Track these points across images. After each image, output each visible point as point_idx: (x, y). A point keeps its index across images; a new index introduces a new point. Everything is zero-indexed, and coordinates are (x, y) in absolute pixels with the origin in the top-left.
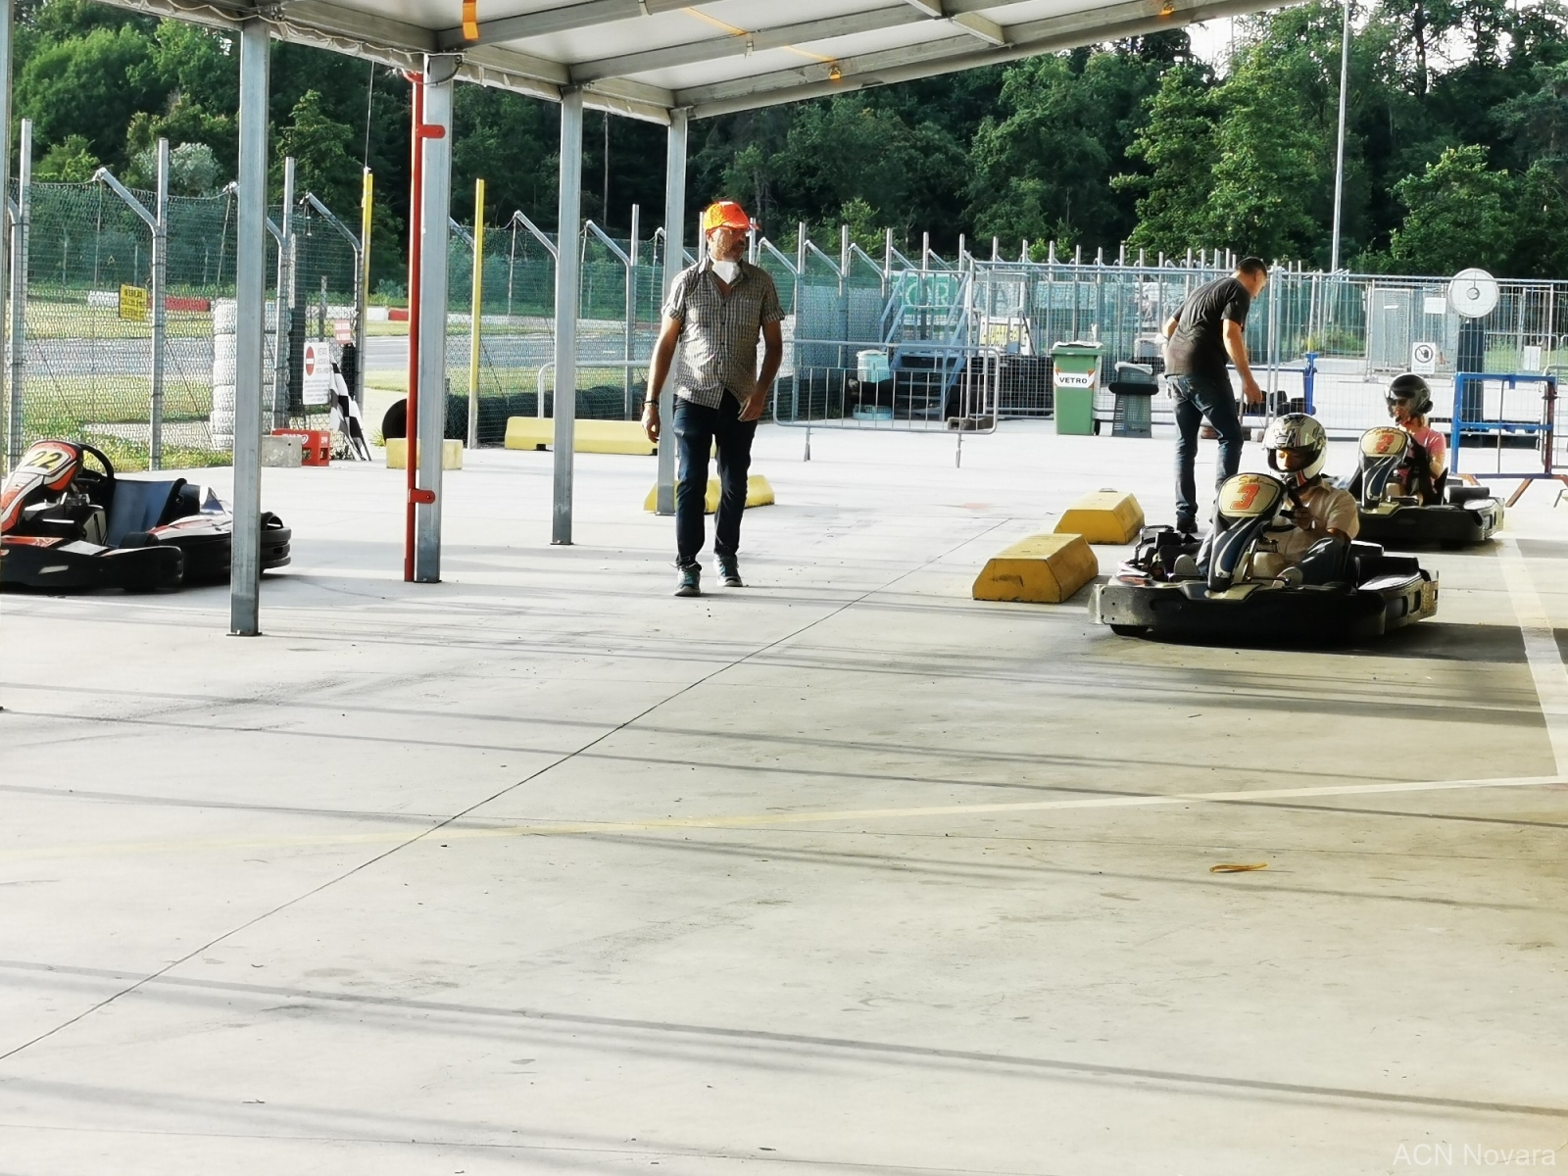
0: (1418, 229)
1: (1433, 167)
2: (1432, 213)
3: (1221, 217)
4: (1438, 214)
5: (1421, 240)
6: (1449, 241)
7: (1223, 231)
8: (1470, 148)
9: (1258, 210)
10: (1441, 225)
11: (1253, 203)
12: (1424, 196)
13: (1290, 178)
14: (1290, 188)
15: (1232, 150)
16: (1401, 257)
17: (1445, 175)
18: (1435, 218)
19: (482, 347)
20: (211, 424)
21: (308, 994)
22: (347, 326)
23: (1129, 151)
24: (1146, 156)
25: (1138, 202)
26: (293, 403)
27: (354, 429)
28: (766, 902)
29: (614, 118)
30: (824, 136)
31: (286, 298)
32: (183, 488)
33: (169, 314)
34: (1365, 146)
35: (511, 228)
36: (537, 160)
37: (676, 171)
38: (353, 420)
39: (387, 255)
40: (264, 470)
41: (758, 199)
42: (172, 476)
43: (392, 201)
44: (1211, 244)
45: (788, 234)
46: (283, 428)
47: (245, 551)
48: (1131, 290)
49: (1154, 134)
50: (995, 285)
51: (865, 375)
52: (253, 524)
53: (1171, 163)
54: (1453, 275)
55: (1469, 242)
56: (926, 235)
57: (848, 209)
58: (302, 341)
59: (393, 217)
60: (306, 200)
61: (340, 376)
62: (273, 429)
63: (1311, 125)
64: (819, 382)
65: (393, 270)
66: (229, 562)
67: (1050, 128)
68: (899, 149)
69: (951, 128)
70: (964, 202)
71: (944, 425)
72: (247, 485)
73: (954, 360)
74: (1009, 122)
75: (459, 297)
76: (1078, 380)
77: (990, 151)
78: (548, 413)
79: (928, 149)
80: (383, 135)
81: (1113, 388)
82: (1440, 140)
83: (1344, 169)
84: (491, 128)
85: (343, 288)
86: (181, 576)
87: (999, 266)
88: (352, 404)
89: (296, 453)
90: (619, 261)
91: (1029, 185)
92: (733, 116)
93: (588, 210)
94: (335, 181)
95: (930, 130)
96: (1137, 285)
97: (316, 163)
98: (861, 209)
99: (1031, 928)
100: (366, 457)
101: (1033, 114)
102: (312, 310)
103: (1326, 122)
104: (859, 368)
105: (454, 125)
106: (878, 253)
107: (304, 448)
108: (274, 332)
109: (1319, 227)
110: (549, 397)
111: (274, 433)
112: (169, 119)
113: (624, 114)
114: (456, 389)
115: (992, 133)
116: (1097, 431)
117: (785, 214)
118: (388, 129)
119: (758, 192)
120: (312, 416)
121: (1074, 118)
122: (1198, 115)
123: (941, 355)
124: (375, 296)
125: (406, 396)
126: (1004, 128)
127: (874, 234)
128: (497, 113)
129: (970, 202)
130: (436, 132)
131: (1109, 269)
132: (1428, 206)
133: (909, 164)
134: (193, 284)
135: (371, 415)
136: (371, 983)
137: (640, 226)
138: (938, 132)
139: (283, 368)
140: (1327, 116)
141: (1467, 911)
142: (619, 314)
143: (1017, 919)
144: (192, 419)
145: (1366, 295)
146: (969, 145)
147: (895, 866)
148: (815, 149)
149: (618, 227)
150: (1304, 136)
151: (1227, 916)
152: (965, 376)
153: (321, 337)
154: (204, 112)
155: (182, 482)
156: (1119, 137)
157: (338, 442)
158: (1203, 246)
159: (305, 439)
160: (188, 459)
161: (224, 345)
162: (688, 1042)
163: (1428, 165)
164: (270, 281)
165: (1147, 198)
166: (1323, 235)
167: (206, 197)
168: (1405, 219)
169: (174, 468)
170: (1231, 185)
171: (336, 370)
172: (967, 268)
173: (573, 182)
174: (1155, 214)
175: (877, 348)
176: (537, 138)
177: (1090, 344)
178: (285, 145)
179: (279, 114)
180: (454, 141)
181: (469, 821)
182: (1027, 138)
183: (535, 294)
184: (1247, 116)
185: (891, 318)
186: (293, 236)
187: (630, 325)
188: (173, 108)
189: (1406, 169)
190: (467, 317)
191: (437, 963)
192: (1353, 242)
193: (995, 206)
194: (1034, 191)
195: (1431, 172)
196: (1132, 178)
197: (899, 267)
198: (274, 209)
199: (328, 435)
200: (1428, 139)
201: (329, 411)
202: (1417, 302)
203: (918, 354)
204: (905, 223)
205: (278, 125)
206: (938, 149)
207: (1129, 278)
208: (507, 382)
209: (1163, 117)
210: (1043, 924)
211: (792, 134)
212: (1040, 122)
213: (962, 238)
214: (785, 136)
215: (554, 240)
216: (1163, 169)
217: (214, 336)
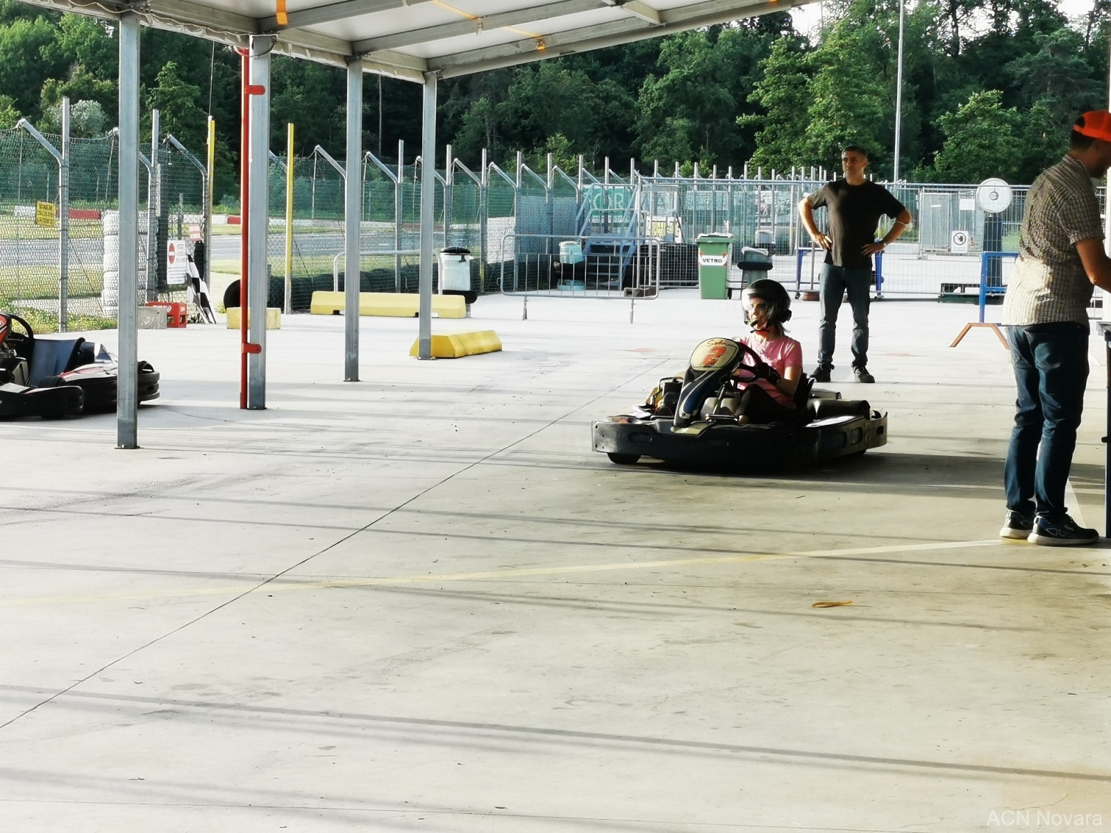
0: (953, 150)
1: (964, 106)
2: (963, 139)
3: (816, 144)
4: (967, 139)
5: (955, 158)
6: (974, 158)
7: (816, 154)
8: (989, 92)
9: (841, 139)
10: (970, 147)
11: (838, 133)
12: (957, 127)
13: (863, 116)
14: (863, 123)
15: (822, 96)
16: (943, 170)
17: (972, 112)
18: (965, 142)
19: (294, 242)
20: (102, 299)
21: (174, 702)
22: (197, 228)
23: (749, 98)
24: (762, 101)
25: (756, 134)
26: (160, 284)
27: (203, 302)
28: (499, 633)
29: (386, 80)
30: (534, 90)
31: (155, 209)
32: (82, 344)
33: (72, 221)
34: (916, 92)
35: (313, 157)
36: (332, 110)
37: (429, 116)
38: (203, 295)
39: (225, 178)
40: (139, 331)
41: (488, 135)
42: (74, 336)
43: (229, 139)
44: (808, 163)
45: (510, 160)
46: (153, 301)
47: (126, 390)
48: (753, 196)
49: (767, 86)
50: (656, 194)
51: (565, 257)
52: (134, 369)
53: (779, 106)
54: (979, 183)
55: (989, 159)
56: (607, 159)
57: (552, 141)
58: (166, 239)
59: (230, 151)
60: (168, 140)
61: (193, 264)
62: (146, 302)
63: (878, 78)
64: (533, 264)
65: (230, 189)
66: (115, 397)
67: (693, 82)
68: (587, 99)
69: (623, 83)
70: (634, 135)
71: (622, 293)
72: (129, 343)
73: (628, 247)
74: (665, 78)
75: (277, 206)
76: (716, 261)
77: (652, 100)
78: (341, 289)
79: (607, 98)
80: (222, 93)
81: (741, 266)
82: (969, 87)
83: (901, 110)
84: (298, 87)
85: (195, 201)
86: (81, 407)
87: (659, 181)
88: (202, 284)
89: (163, 319)
90: (390, 179)
91: (680, 123)
92: (470, 76)
93: (367, 144)
94: (188, 126)
95: (609, 85)
96: (757, 192)
97: (175, 113)
98: (561, 141)
99: (686, 648)
100: (212, 320)
101: (683, 73)
102: (173, 217)
103: (889, 77)
104: (561, 254)
105: (271, 86)
106: (573, 173)
107: (168, 316)
108: (146, 233)
109: (884, 150)
110: (341, 277)
111: (147, 305)
112: (70, 83)
113: (392, 76)
114: (275, 272)
115: (653, 86)
116: (730, 296)
117: (507, 147)
118: (225, 88)
119: (488, 130)
120: (174, 293)
121: (711, 75)
122: (798, 72)
123: (618, 244)
124: (217, 207)
125: (240, 277)
126: (662, 83)
127: (571, 159)
128: (303, 77)
129: (638, 135)
130: (258, 90)
131: (737, 182)
132: (960, 134)
133: (595, 109)
134: (89, 200)
135: (216, 291)
136: (219, 694)
137: (405, 155)
138: (614, 86)
139: (153, 259)
140: (889, 72)
141: (994, 633)
142: (391, 218)
143: (675, 643)
144: (88, 296)
145: (919, 198)
146: (636, 95)
147: (588, 606)
148: (528, 99)
149: (389, 155)
150: (872, 86)
151: (825, 638)
152: (636, 258)
153: (180, 236)
154: (95, 79)
155: (82, 340)
156: (742, 89)
157: (192, 310)
158: (803, 165)
159: (169, 309)
160: (86, 324)
161: (110, 243)
162: (444, 733)
163: (960, 105)
164: (143, 197)
165: (763, 131)
166: (886, 156)
167: (98, 137)
168: (945, 143)
169: (76, 330)
170: (822, 121)
171: (190, 260)
172: (636, 182)
173: (356, 124)
174: (769, 143)
175: (573, 240)
176: (332, 93)
177: (724, 235)
178: (152, 101)
179: (147, 79)
180: (272, 96)
181: (288, 578)
182: (678, 90)
183: (331, 205)
184: (832, 72)
185: (583, 219)
186: (159, 166)
187: (398, 225)
188: (73, 76)
189: (946, 107)
190: (283, 221)
191: (266, 679)
192: (908, 160)
193: (656, 138)
194: (683, 127)
195: (962, 110)
196: (753, 117)
197: (587, 182)
198: (145, 147)
199: (185, 306)
200: (961, 87)
201: (186, 289)
202: (954, 202)
203: (602, 243)
204: (592, 151)
205: (148, 86)
206: (615, 98)
207: (751, 188)
208: (312, 266)
209: (773, 74)
210: (695, 645)
211: (512, 89)
212: (687, 78)
213: (632, 160)
214: (507, 91)
215: (344, 166)
216: (774, 111)
217: (103, 236)
